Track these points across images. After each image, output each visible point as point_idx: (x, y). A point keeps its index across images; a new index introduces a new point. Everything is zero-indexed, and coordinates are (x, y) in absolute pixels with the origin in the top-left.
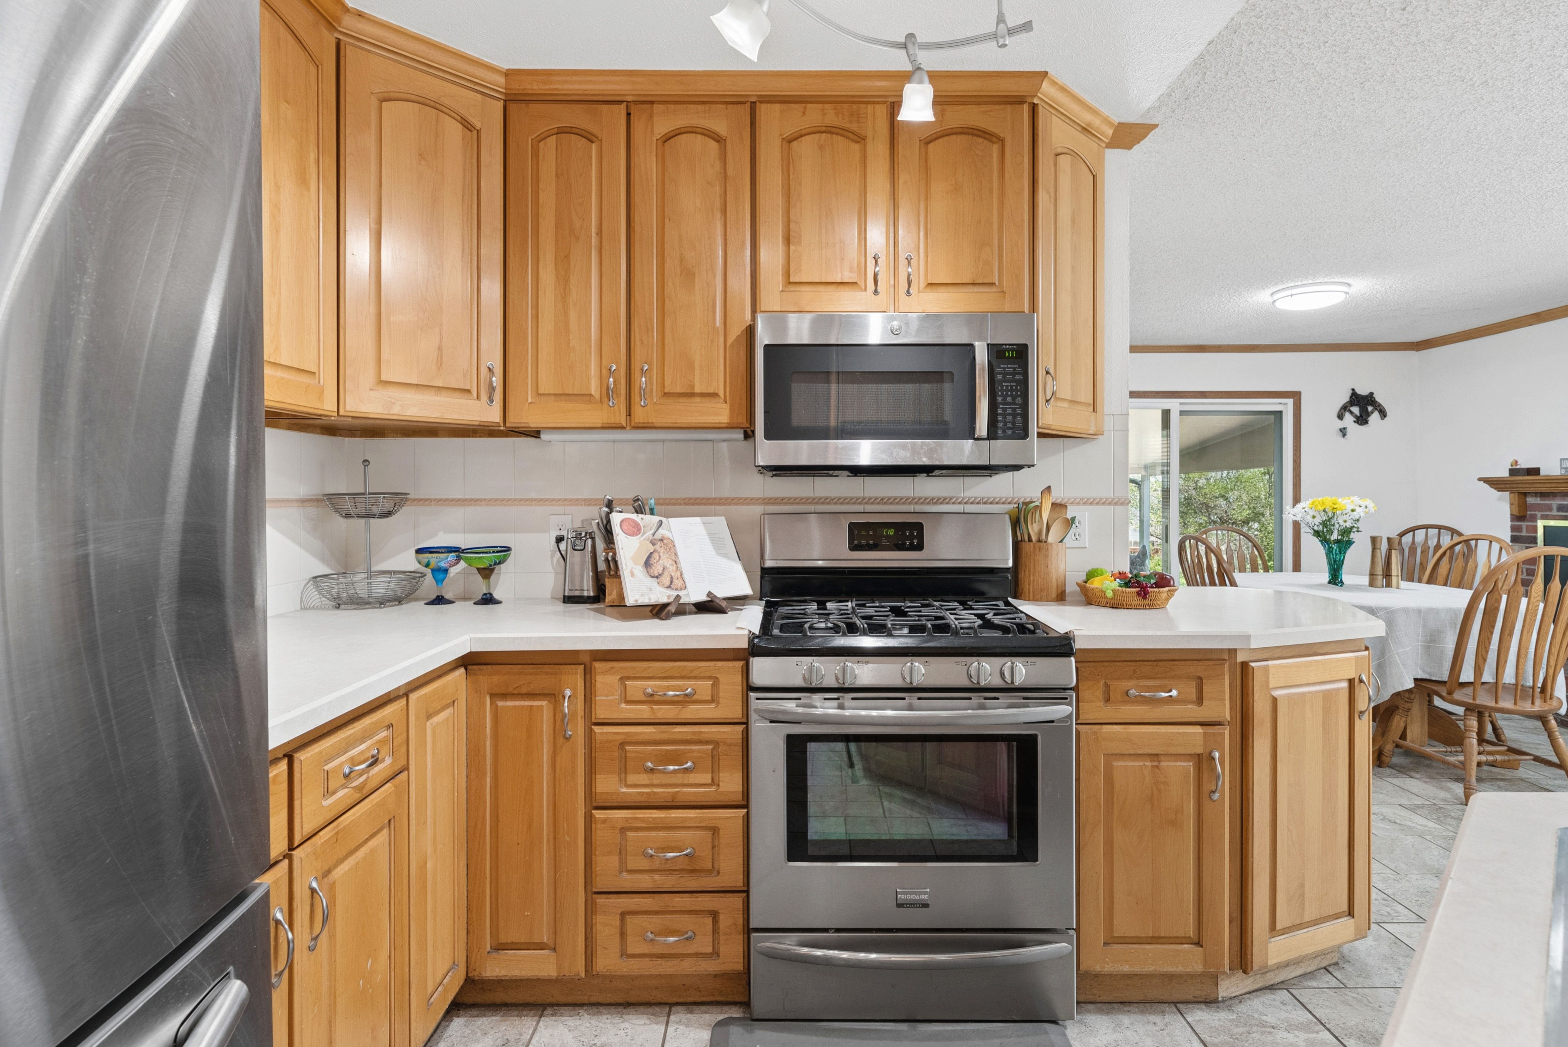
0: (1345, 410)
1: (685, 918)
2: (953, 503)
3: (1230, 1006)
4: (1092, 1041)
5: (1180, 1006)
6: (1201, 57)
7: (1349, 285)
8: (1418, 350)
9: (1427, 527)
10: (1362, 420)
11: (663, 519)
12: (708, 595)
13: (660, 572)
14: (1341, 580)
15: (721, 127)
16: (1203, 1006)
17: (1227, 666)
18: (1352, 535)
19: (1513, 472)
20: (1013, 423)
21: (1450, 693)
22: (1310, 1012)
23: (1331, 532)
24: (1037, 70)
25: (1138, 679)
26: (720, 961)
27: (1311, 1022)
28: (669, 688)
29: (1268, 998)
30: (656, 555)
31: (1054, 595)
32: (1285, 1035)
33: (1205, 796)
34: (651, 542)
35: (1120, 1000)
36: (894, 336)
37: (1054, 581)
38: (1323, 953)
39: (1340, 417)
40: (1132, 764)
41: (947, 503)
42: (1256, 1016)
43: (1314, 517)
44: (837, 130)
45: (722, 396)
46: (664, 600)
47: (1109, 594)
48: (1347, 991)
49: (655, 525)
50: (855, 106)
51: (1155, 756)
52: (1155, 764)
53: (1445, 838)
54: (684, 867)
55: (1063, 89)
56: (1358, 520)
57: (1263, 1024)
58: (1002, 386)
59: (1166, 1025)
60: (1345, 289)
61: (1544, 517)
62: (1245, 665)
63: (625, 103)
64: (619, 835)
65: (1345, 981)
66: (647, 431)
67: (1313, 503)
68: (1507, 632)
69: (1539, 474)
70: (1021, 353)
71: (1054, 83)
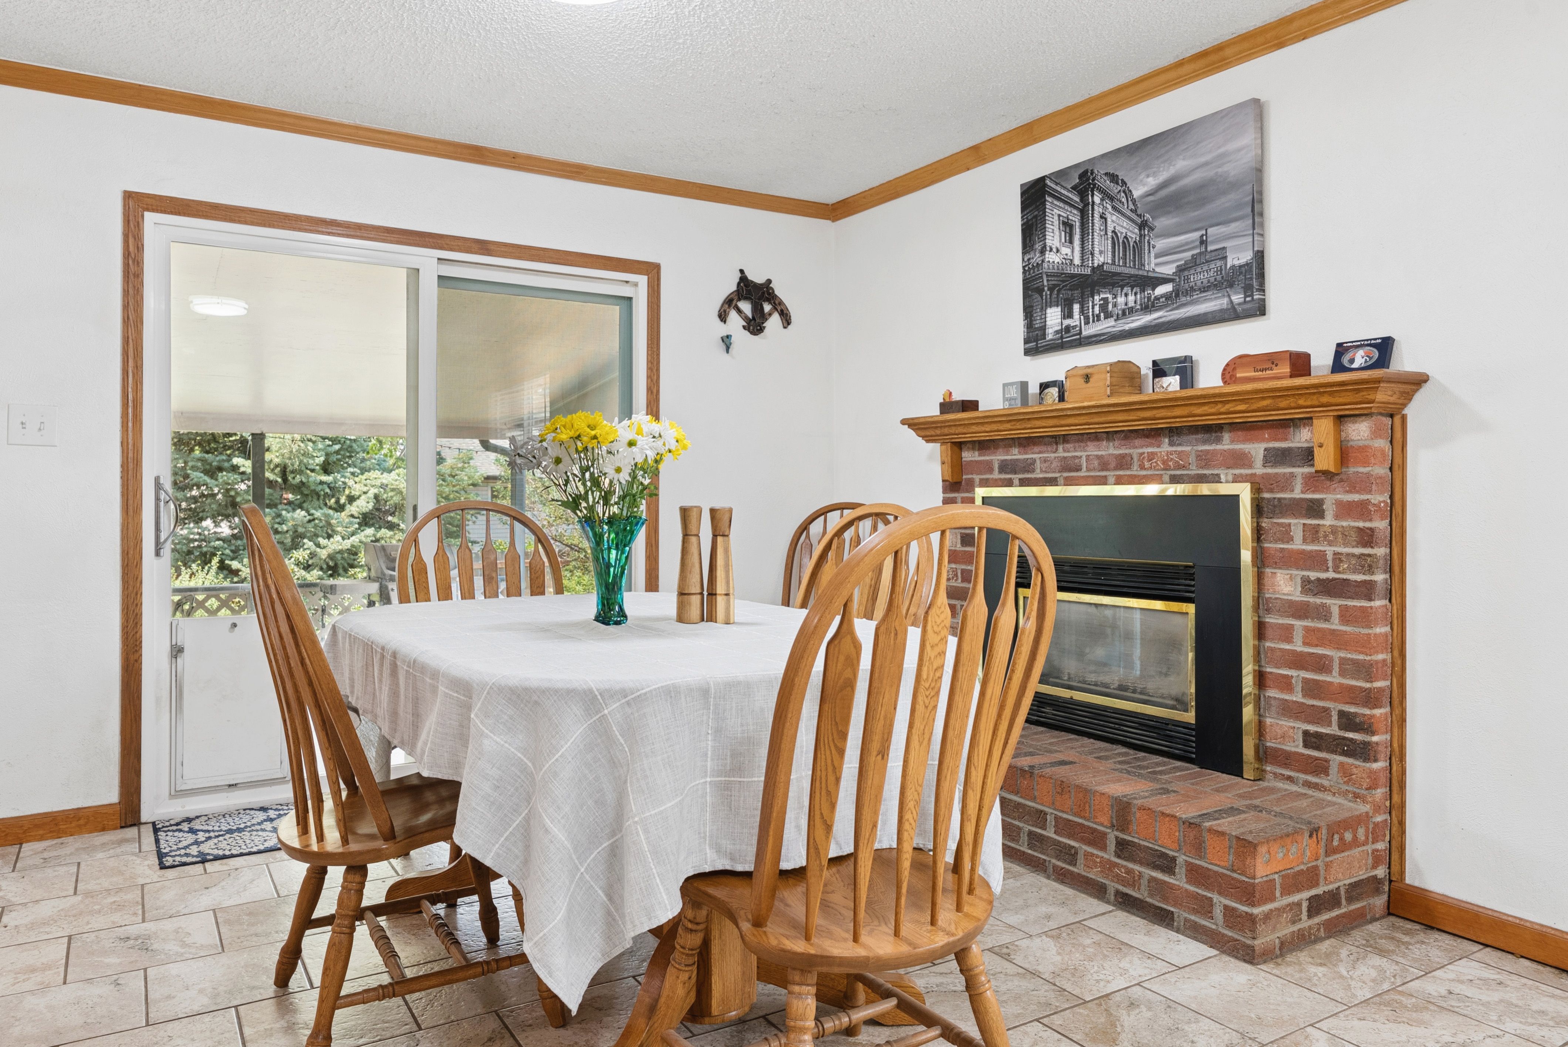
0: (729, 306)
8: (833, 218)
10: (755, 326)
14: (621, 609)
19: (947, 406)
39: (723, 317)
61: (985, 483)
69: (976, 409)
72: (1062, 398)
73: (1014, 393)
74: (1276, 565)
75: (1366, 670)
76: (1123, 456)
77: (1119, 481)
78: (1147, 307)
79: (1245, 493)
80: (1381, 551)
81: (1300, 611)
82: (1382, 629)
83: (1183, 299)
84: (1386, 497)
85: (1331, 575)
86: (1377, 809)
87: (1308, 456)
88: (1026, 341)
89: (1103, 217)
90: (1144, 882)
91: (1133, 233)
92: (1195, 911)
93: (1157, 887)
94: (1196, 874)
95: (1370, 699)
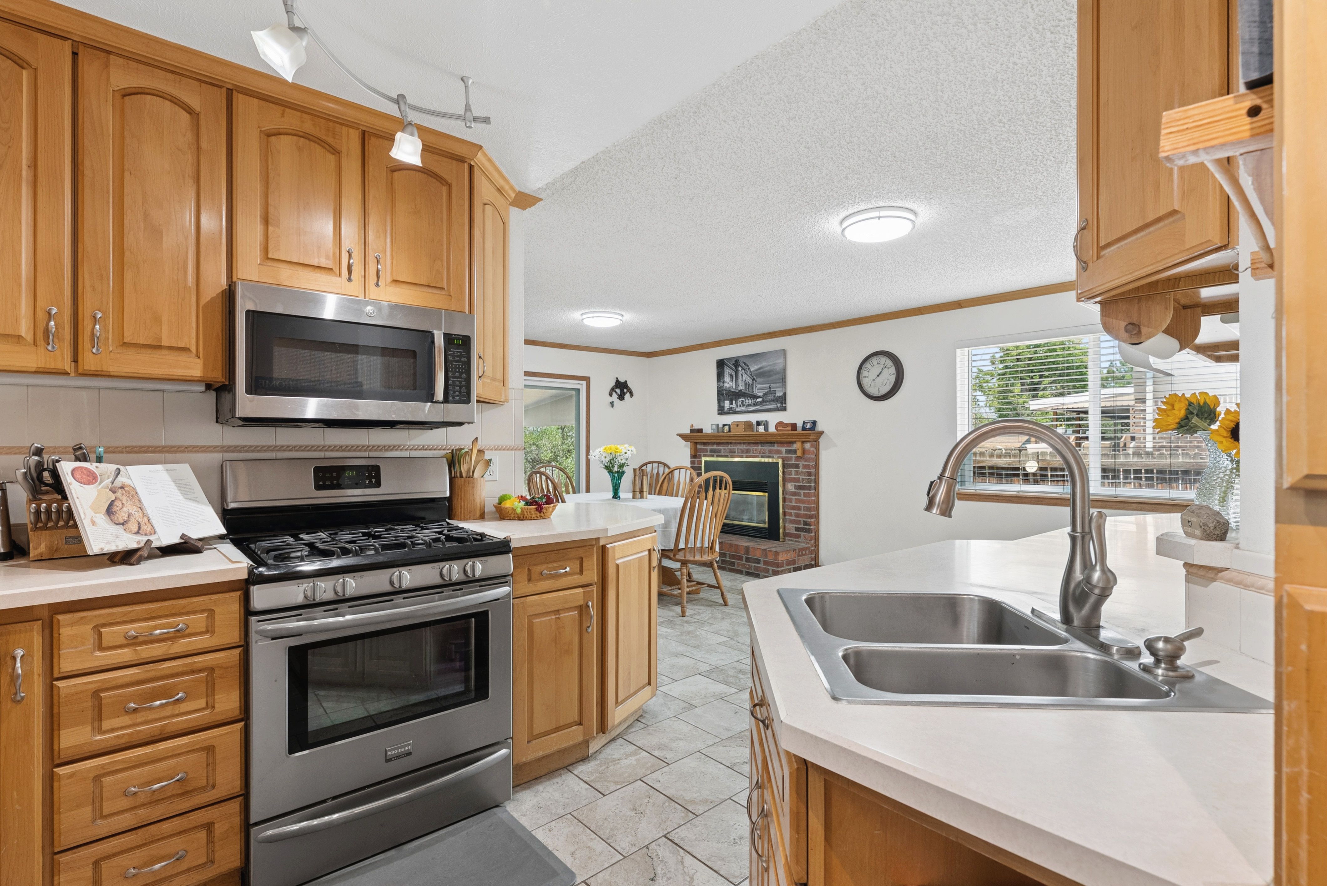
0: (613, 391)
1: (176, 840)
2: (401, 450)
3: (595, 757)
4: (523, 808)
5: (569, 768)
6: (576, 168)
7: (623, 316)
8: (648, 357)
9: (652, 462)
10: (621, 397)
11: (120, 467)
12: (181, 538)
13: (126, 519)
14: (619, 495)
15: (194, 102)
16: (581, 763)
17: (595, 548)
18: (625, 468)
19: (692, 431)
20: (460, 392)
21: (674, 556)
22: (635, 745)
23: (613, 466)
24: (476, 142)
25: (548, 563)
26: (214, 866)
27: (636, 750)
28: (156, 628)
29: (613, 745)
30: (118, 503)
31: (478, 515)
32: (626, 761)
33: (584, 630)
34: (111, 490)
35: (534, 778)
36: (369, 318)
37: (478, 505)
38: (636, 712)
39: (611, 395)
40: (544, 619)
41: (396, 450)
42: (609, 757)
43: (605, 457)
44: (314, 139)
45: (194, 351)
46: (134, 546)
47: (519, 511)
48: (649, 728)
49: (113, 473)
50: (331, 124)
51: (557, 612)
52: (557, 616)
53: (676, 636)
54: (175, 792)
55: (490, 160)
56: (627, 459)
57: (614, 760)
58: (452, 365)
59: (564, 781)
60: (620, 317)
61: (705, 456)
62: (604, 547)
63: (70, 41)
64: (92, 784)
65: (647, 723)
66: (100, 378)
67: (605, 449)
68: (699, 519)
69: (702, 432)
70: (466, 342)
71: (485, 155)
72: (730, 431)
73: (714, 427)
74: (788, 482)
75: (809, 509)
76: (748, 449)
77: (747, 457)
78: (755, 404)
79: (780, 461)
80: (813, 478)
81: (794, 494)
82: (813, 498)
83: (765, 404)
84: (814, 463)
85: (801, 484)
86: (812, 546)
87: (795, 452)
88: (718, 410)
89: (742, 375)
90: (753, 568)
91: (751, 382)
92: (765, 572)
93: (756, 568)
94: (766, 563)
95: (811, 517)
